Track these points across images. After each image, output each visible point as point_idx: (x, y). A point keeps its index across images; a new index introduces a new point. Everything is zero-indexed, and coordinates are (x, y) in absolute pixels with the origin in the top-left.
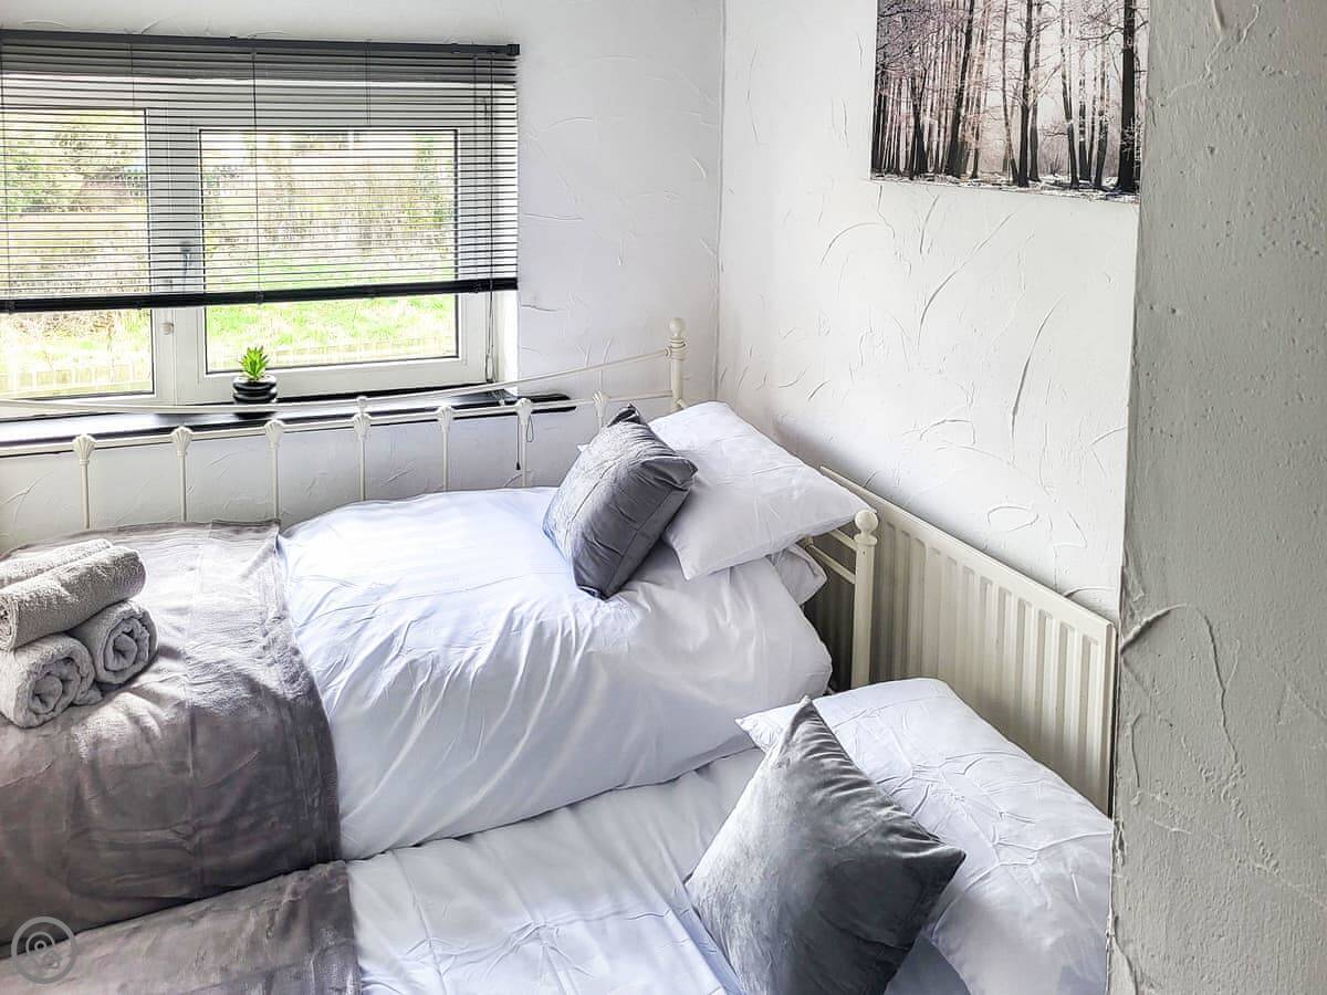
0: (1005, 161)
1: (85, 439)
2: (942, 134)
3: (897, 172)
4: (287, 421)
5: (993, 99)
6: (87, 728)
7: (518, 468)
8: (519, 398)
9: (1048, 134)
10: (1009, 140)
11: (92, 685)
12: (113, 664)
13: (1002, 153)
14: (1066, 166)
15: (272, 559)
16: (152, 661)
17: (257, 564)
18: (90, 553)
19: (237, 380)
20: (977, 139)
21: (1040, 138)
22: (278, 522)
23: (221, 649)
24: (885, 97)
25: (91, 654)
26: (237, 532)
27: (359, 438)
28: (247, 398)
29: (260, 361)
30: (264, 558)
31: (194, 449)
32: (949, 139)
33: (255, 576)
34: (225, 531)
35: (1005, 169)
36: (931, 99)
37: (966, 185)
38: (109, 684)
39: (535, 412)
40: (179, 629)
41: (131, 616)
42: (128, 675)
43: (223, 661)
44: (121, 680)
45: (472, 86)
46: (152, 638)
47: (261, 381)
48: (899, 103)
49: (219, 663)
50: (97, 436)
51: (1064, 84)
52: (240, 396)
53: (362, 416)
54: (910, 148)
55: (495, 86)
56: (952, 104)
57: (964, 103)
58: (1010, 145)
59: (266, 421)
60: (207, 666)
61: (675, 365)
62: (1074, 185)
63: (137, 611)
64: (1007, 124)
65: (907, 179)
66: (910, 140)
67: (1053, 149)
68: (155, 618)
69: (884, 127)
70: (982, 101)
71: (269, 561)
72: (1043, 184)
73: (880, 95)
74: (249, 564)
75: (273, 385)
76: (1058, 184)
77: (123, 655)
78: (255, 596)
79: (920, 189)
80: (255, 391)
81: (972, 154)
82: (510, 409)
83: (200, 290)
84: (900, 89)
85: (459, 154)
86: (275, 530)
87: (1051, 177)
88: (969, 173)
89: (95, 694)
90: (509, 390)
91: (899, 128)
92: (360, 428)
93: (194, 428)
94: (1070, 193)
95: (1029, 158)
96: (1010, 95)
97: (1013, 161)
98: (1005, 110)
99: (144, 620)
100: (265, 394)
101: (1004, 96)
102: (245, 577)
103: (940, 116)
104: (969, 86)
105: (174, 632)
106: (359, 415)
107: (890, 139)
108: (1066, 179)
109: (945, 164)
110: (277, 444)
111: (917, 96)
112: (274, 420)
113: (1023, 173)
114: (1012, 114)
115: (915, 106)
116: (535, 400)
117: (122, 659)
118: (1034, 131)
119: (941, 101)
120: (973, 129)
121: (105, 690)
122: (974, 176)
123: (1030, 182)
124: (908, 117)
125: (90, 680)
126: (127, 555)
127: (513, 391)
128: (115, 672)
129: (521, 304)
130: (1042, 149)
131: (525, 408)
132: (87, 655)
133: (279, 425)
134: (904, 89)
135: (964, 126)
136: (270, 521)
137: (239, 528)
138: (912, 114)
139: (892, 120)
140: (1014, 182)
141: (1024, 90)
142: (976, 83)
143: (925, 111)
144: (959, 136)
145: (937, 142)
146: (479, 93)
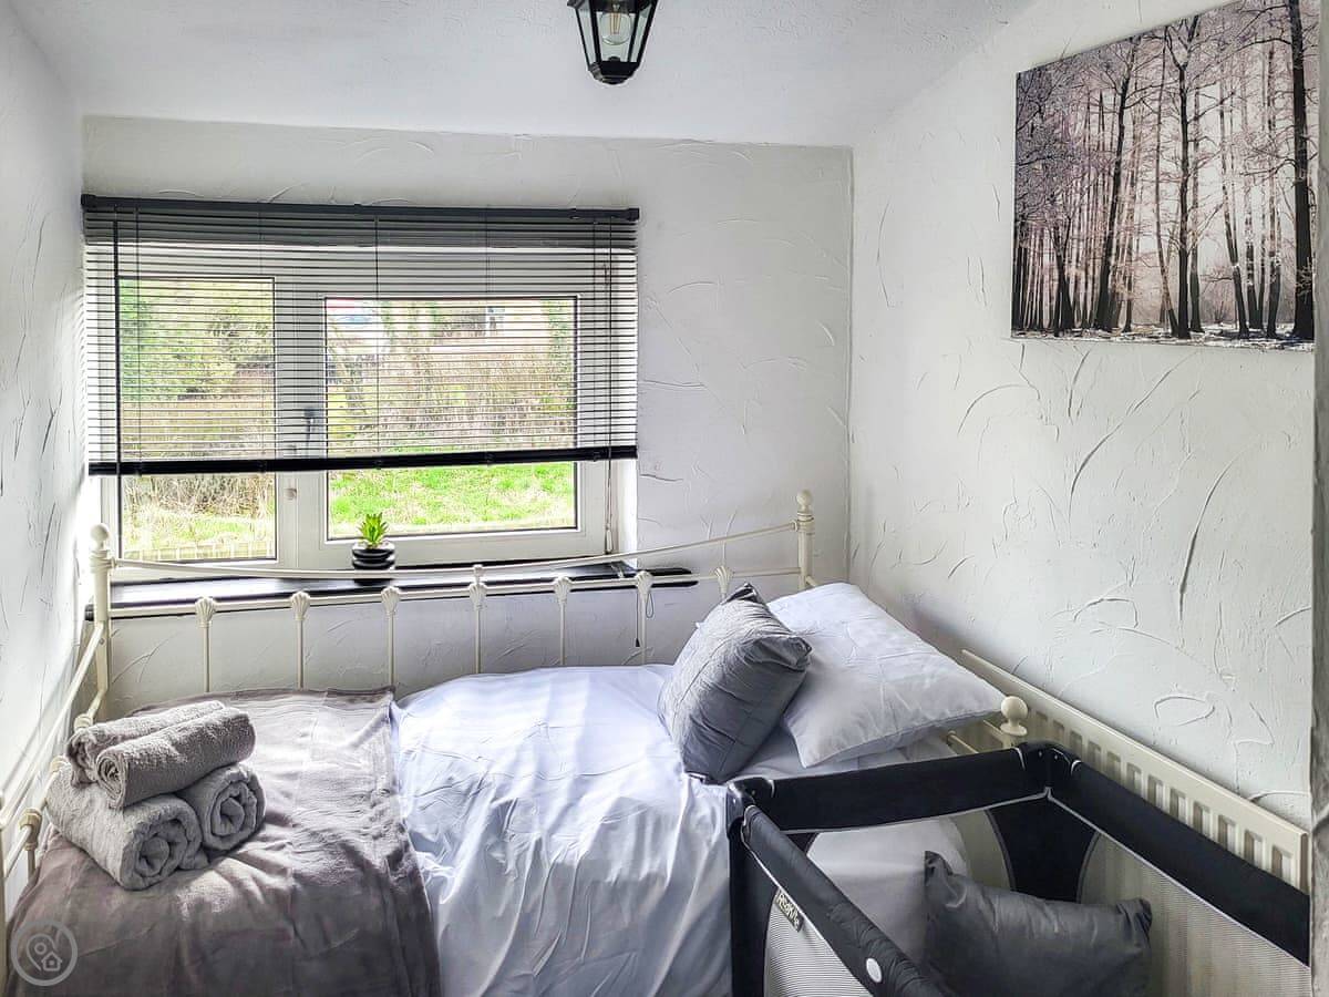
0: (1162, 312)
1: (206, 602)
2: (1090, 285)
3: (1041, 329)
4: (403, 588)
5: (1147, 244)
6: (190, 891)
7: (638, 645)
8: (639, 570)
9: (1212, 279)
10: (1166, 288)
11: (199, 850)
12: (221, 829)
13: (1158, 303)
14: (1233, 314)
15: (385, 729)
16: (259, 828)
17: (368, 734)
18: (203, 714)
19: (356, 547)
20: (1130, 288)
21: (1202, 284)
22: (393, 690)
23: (328, 818)
24: (1026, 249)
25: (198, 818)
26: (352, 701)
27: (475, 608)
28: (364, 565)
29: (380, 527)
30: (376, 727)
31: (311, 614)
32: (1097, 291)
33: (366, 746)
34: (339, 700)
35: (1162, 320)
36: (1076, 250)
37: (1118, 339)
38: (216, 850)
39: (654, 586)
40: (288, 795)
41: (239, 779)
42: (234, 842)
43: (329, 830)
44: (228, 845)
45: (590, 251)
46: (260, 804)
47: (380, 547)
48: (1041, 255)
49: (324, 831)
50: (219, 600)
51: (1229, 226)
52: (358, 563)
53: (478, 585)
54: (1054, 303)
55: (614, 251)
56: (1100, 253)
57: (1114, 251)
58: (1168, 294)
59: (382, 589)
60: (314, 834)
61: (802, 539)
62: (1243, 334)
63: (245, 774)
64: (1163, 271)
65: (1052, 336)
66: (1054, 294)
67: (1218, 296)
68: (265, 783)
69: (1025, 281)
70: (1134, 248)
71: (381, 731)
72: (1207, 334)
73: (1020, 248)
74: (361, 733)
75: (391, 553)
76: (1224, 334)
77: (231, 821)
78: (364, 764)
79: (1067, 348)
80: (373, 558)
81: (1124, 305)
82: (628, 582)
83: (323, 454)
84: (1041, 241)
85: (579, 319)
86: (388, 698)
87: (1216, 326)
88: (1122, 326)
89: (202, 859)
90: (627, 562)
91: (1042, 282)
92: (476, 598)
93: (313, 593)
94: (1239, 343)
95: (1190, 306)
96: (1165, 239)
97: (1171, 312)
98: (1161, 256)
99: (252, 784)
100: (383, 561)
101: (1159, 241)
102: (355, 746)
103: (1087, 266)
104: (1119, 233)
105: (282, 798)
106: (475, 584)
107: (1032, 291)
108: (1233, 328)
109: (1094, 317)
110: (393, 613)
111: (1061, 247)
112: (390, 587)
113: (1183, 322)
114: (1168, 261)
115: (1059, 257)
116: (655, 573)
117: (229, 824)
118: (1195, 278)
119: (1088, 250)
120: (1125, 278)
121: (211, 856)
122: (1127, 329)
123: (1192, 333)
124: (1051, 270)
125: (197, 845)
126: (238, 717)
127: (633, 563)
128: (222, 837)
129: (641, 474)
130: (1204, 296)
131: (643, 581)
132: (194, 817)
133: (395, 592)
134: (1046, 239)
135: (1114, 275)
136: (385, 689)
137: (353, 697)
138: (1055, 267)
139: (1033, 273)
140: (1173, 334)
141: (1181, 234)
142: (1126, 229)
143: (1070, 262)
144: (1110, 286)
145: (1085, 295)
146: (598, 258)
